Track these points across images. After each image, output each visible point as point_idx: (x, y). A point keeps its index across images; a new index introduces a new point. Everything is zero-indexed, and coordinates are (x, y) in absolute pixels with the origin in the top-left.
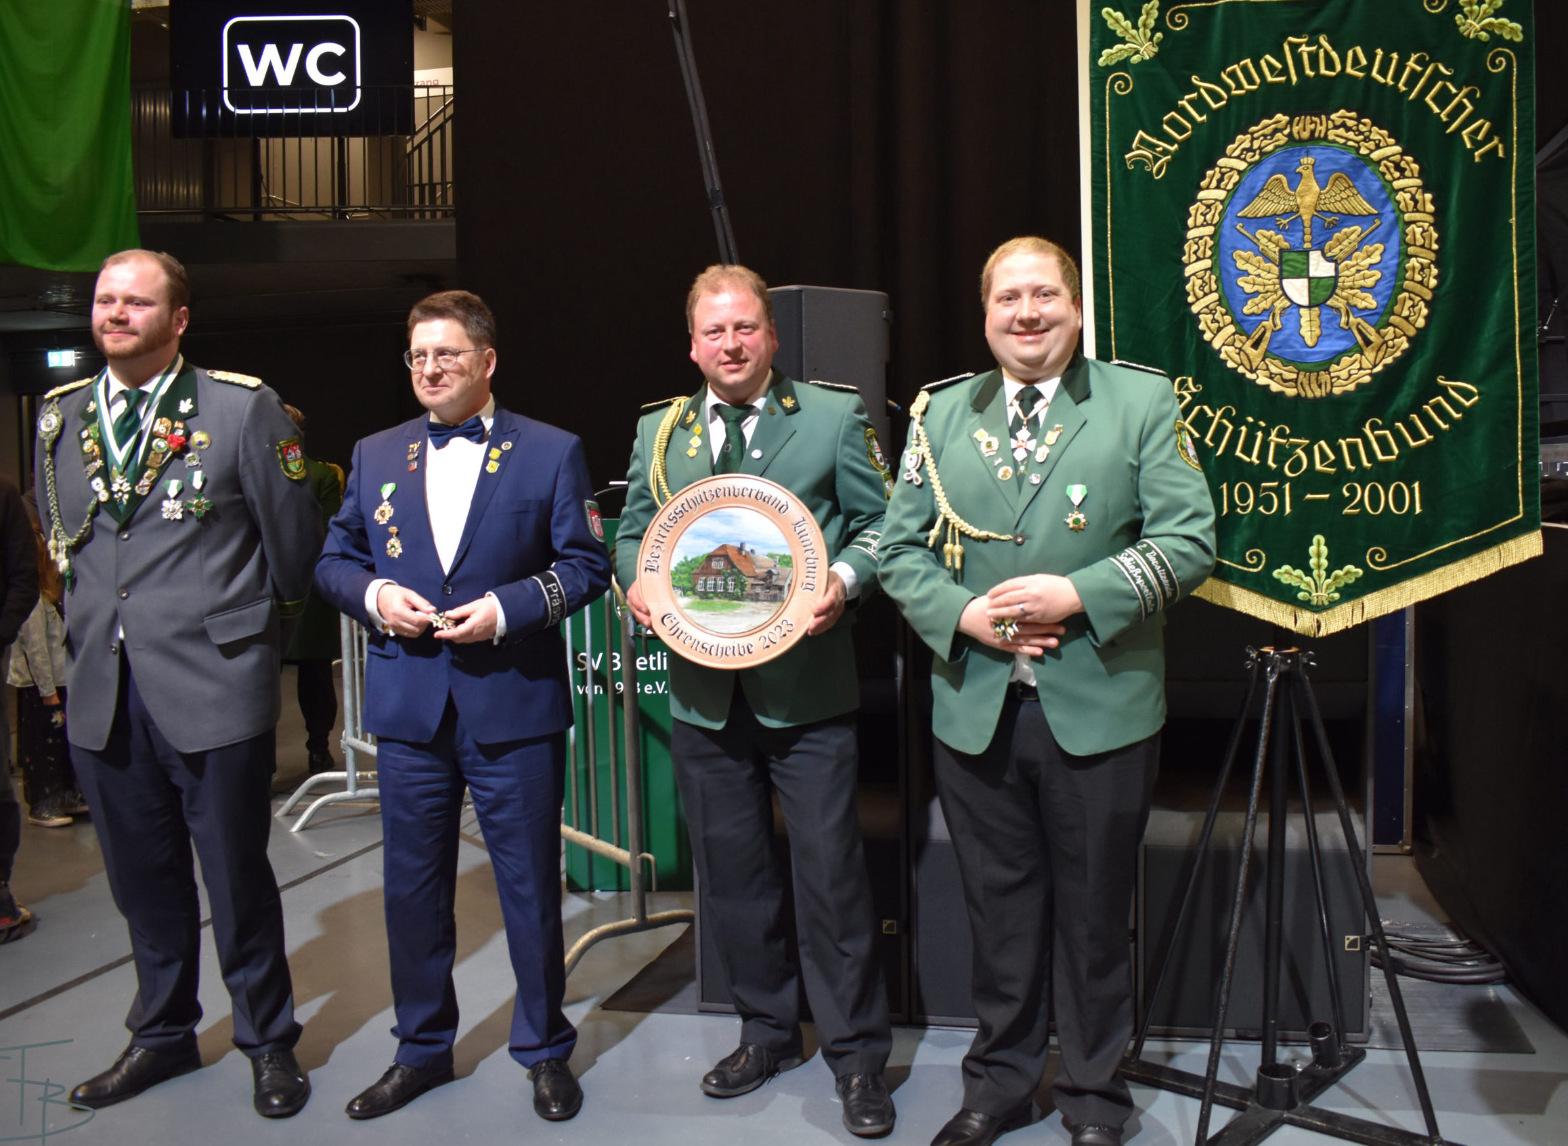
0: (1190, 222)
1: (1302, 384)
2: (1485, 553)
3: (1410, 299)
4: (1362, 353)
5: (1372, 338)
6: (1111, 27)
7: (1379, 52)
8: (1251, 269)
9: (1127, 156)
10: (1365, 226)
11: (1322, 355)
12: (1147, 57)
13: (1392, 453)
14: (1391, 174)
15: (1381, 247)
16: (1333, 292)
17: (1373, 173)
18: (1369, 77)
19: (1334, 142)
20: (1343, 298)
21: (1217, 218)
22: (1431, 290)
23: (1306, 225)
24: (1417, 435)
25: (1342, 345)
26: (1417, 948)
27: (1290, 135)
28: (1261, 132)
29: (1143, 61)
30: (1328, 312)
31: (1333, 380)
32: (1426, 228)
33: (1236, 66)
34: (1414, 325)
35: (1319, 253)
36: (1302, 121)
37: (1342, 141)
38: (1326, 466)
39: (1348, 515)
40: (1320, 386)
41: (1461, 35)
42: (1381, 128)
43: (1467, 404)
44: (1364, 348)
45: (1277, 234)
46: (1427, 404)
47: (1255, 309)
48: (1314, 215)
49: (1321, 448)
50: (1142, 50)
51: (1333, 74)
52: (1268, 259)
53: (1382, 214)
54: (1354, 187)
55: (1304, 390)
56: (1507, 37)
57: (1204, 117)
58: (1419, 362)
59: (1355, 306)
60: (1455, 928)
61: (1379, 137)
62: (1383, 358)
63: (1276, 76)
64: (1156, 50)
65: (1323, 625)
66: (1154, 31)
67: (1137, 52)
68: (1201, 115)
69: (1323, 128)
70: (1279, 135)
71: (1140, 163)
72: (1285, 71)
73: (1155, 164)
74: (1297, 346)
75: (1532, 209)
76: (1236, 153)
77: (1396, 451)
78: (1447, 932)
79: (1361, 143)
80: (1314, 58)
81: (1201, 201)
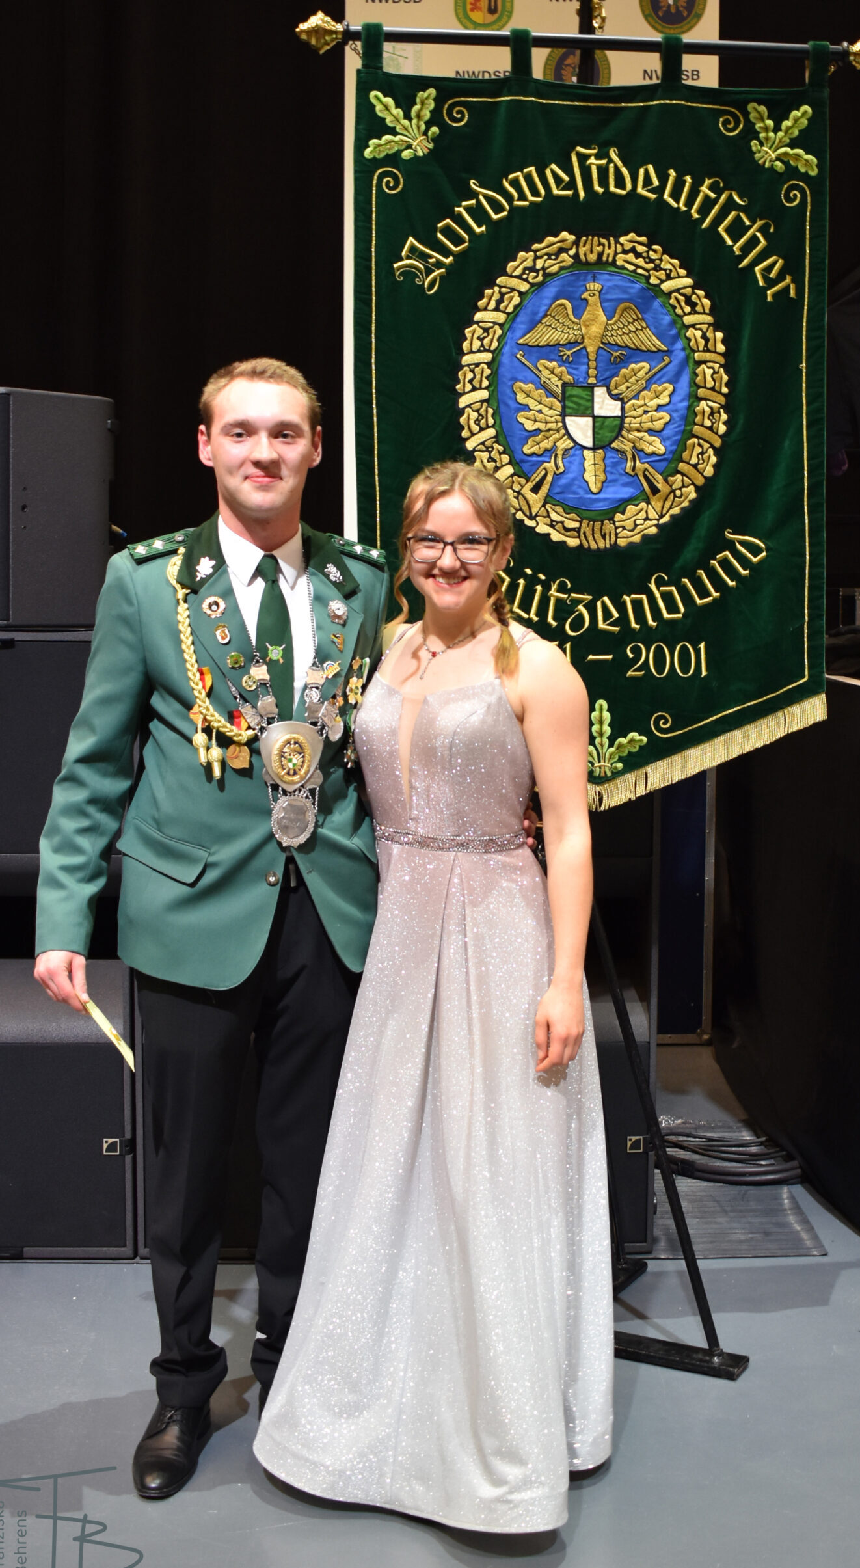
0: (466, 346)
1: (584, 533)
2: (770, 718)
3: (699, 445)
4: (648, 503)
5: (659, 486)
6: (380, 114)
7: (672, 173)
8: (532, 404)
9: (395, 265)
10: (653, 364)
11: (606, 503)
12: (420, 154)
13: (678, 612)
14: (682, 308)
15: (670, 388)
16: (619, 434)
17: (663, 306)
18: (660, 199)
19: (623, 268)
20: (629, 441)
21: (495, 344)
22: (720, 436)
23: (590, 358)
24: (704, 593)
25: (626, 492)
26: (711, 1148)
27: (576, 257)
28: (545, 251)
29: (416, 158)
30: (614, 455)
31: (618, 530)
32: (716, 370)
33: (519, 173)
34: (702, 474)
35: (605, 389)
36: (589, 242)
37: (632, 268)
38: (608, 625)
39: (632, 678)
40: (604, 537)
41: (756, 162)
42: (672, 258)
43: (755, 560)
44: (650, 495)
45: (560, 366)
46: (715, 559)
47: (535, 449)
48: (601, 347)
49: (603, 604)
50: (415, 144)
51: (623, 192)
52: (550, 393)
53: (672, 351)
54: (643, 319)
55: (588, 541)
56: (803, 170)
57: (483, 228)
58: (707, 513)
59: (642, 450)
60: (751, 1124)
61: (669, 266)
62: (671, 508)
63: (563, 189)
64: (431, 146)
65: (605, 797)
66: (429, 124)
67: (409, 147)
68: (479, 226)
69: (611, 252)
70: (564, 256)
71: (410, 274)
72: (572, 185)
73: (427, 278)
74: (581, 492)
75: (822, 356)
76: (517, 273)
77: (682, 610)
78: (743, 1129)
79: (651, 272)
80: (603, 172)
81: (478, 323)
